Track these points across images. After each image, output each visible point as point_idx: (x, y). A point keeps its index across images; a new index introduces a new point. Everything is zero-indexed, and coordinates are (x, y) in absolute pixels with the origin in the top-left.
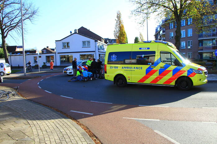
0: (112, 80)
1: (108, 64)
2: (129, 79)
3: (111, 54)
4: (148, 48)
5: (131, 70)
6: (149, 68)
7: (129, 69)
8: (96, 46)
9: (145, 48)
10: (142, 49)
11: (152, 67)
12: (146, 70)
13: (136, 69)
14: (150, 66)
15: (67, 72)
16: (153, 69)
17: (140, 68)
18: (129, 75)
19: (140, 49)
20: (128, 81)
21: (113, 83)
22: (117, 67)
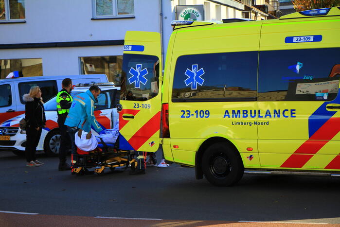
0: (191, 160)
1: (173, 101)
2: (251, 157)
3: (184, 62)
4: (318, 38)
5: (255, 123)
6: (321, 111)
7: (249, 119)
8: (161, 14)
9: (307, 39)
10: (295, 40)
11: (329, 107)
12: (310, 121)
13: (273, 120)
14: (323, 106)
15: (12, 139)
16: (334, 116)
17: (286, 113)
18: (252, 143)
19: (289, 40)
20: (247, 163)
21: (193, 174)
22: (207, 113)
